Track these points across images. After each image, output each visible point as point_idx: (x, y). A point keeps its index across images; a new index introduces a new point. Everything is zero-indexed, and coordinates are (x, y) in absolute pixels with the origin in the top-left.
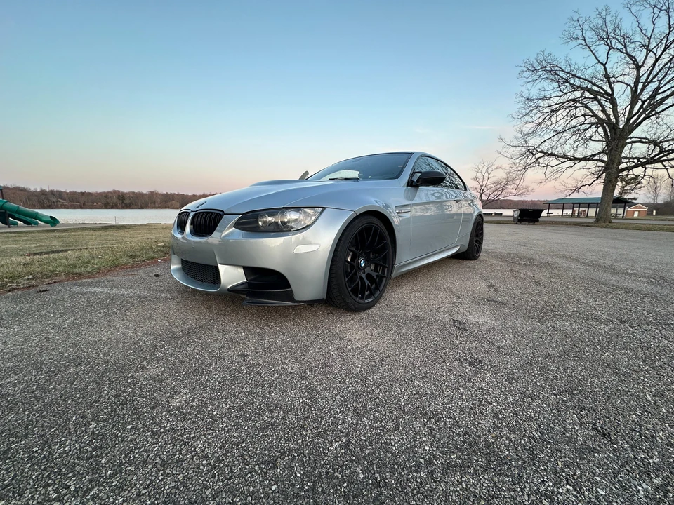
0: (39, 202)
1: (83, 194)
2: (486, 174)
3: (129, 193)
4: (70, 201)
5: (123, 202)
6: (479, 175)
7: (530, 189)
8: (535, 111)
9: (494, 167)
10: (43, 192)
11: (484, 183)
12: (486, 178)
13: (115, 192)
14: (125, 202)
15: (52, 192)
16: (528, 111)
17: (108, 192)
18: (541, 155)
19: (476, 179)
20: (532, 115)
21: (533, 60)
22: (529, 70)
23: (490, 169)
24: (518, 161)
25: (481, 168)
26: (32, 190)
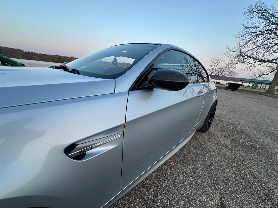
0: (27, 57)
1: (44, 55)
2: (216, 64)
3: (63, 56)
4: (39, 57)
5: (60, 60)
6: (213, 64)
7: (236, 73)
8: (248, 34)
9: (220, 61)
10: (28, 53)
11: (215, 68)
12: (216, 66)
13: (57, 55)
14: (61, 60)
15: (32, 53)
16: (244, 34)
17: (54, 55)
18: (246, 57)
19: (211, 66)
20: (245, 36)
21: (253, 5)
22: (250, 11)
23: (219, 62)
24: (233, 59)
25: (214, 60)
26: (24, 51)
